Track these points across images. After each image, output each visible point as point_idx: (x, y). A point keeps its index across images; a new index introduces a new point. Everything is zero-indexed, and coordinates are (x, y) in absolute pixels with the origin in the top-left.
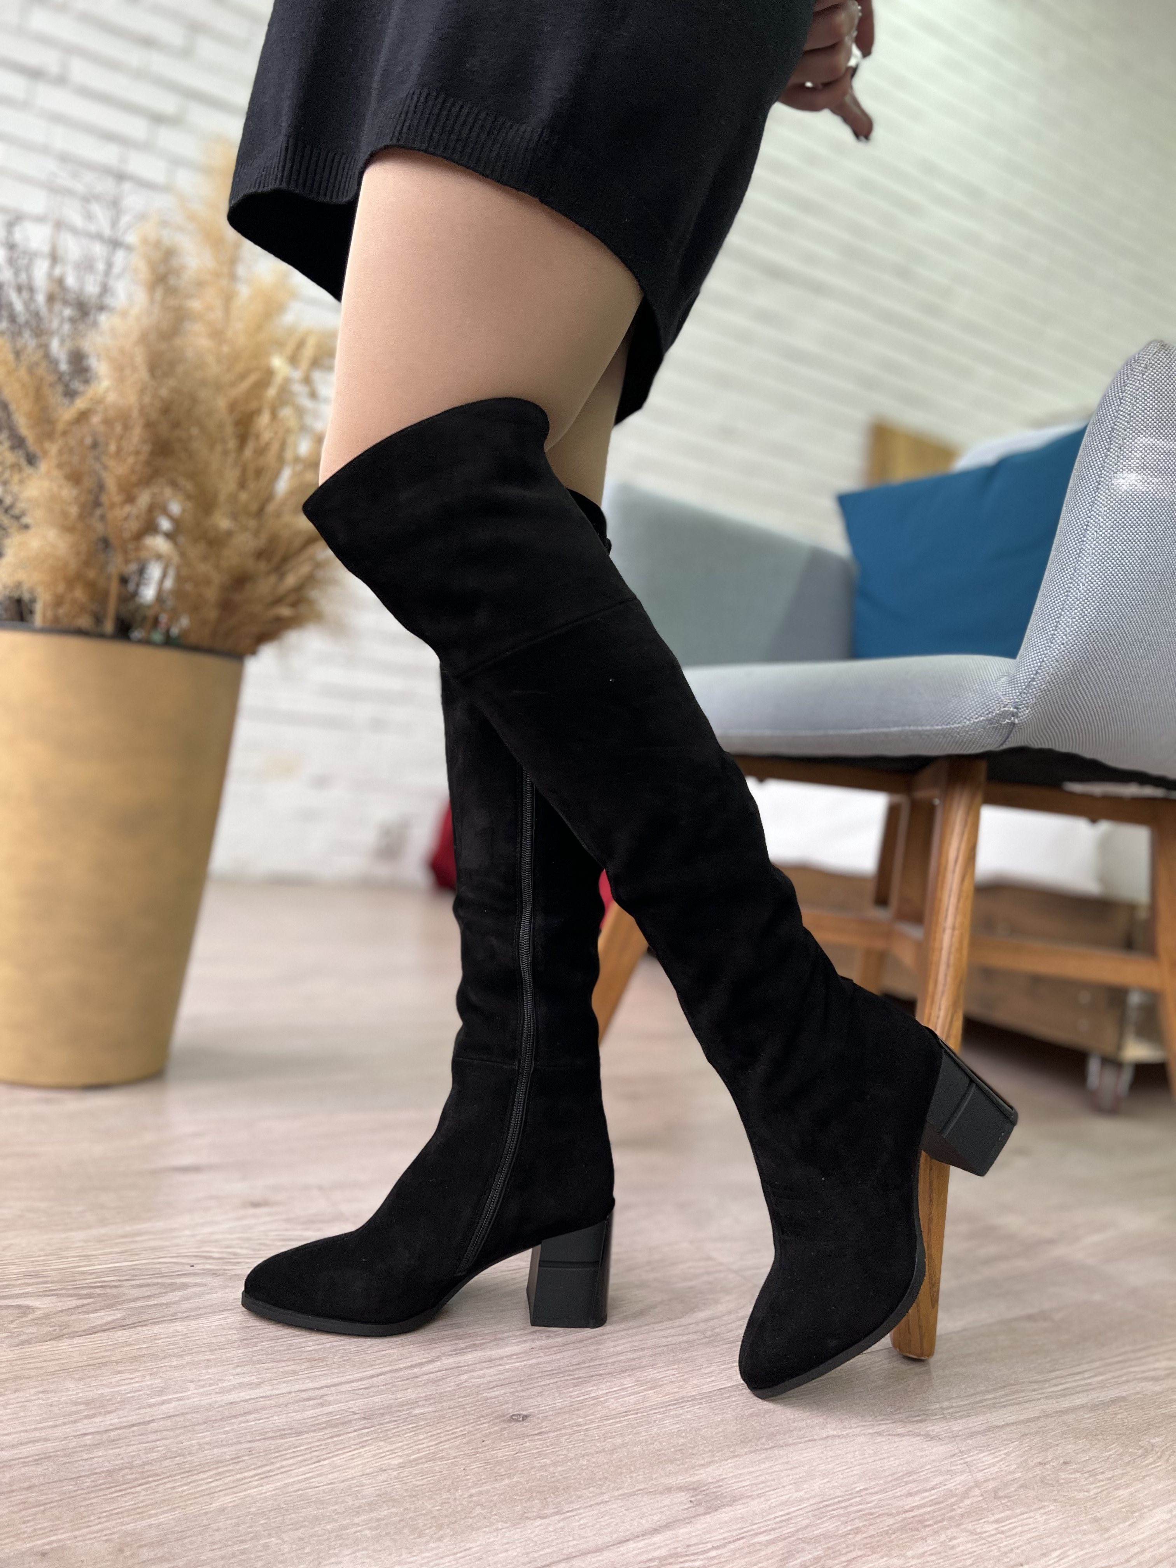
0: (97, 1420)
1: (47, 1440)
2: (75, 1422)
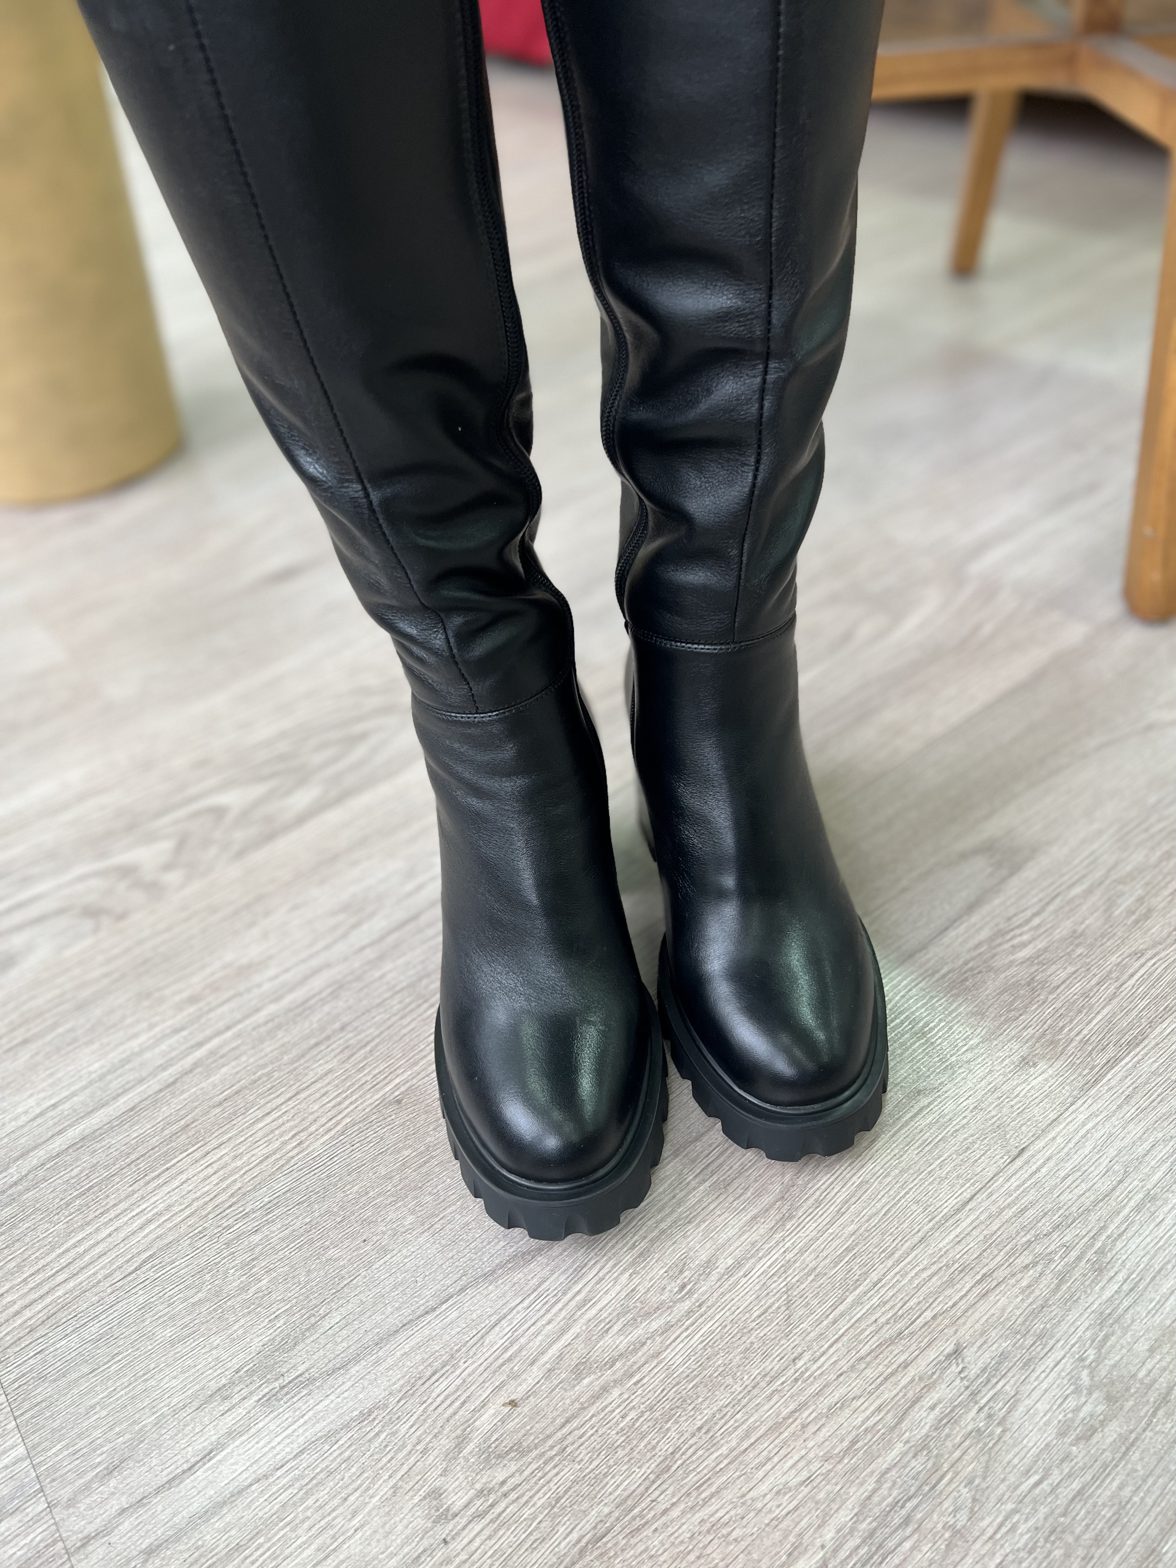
0: (365, 927)
1: (328, 965)
2: (344, 936)
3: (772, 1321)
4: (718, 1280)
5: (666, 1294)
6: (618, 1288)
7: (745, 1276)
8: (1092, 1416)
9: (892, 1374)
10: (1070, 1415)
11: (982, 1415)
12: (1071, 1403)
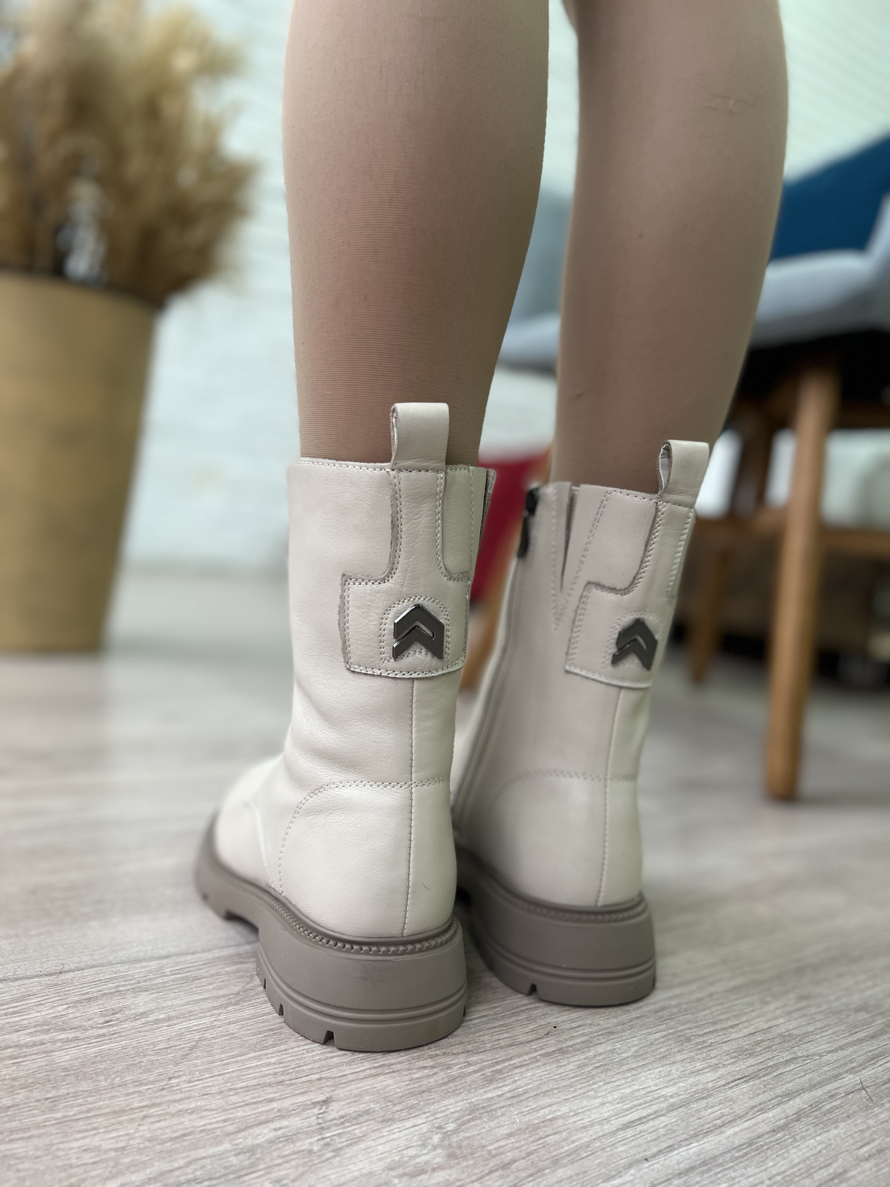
3: (171, 1053)
4: (142, 1024)
5: (90, 1022)
6: (51, 1011)
7: (168, 1026)
8: (426, 1163)
9: (254, 1103)
10: (406, 1159)
11: (321, 1143)
12: (412, 1152)
